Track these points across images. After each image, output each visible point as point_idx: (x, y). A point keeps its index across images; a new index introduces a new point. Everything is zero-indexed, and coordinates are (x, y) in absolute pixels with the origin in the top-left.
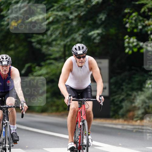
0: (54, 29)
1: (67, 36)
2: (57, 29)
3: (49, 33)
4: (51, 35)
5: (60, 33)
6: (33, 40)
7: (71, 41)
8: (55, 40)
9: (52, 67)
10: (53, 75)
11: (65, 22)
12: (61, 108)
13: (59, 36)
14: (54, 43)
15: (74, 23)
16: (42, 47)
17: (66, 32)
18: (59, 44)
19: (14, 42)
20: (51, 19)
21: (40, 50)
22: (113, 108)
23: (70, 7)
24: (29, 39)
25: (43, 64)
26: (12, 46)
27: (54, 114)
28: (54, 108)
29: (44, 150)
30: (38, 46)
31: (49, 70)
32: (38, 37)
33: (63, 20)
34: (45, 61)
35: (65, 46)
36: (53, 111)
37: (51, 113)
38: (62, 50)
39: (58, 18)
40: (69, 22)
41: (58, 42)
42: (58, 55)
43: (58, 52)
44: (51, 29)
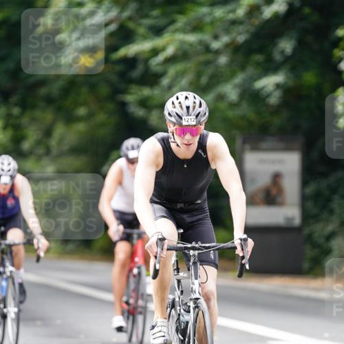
2: (181, 74)
3: (165, 81)
6: (130, 98)
11: (202, 58)
15: (223, 60)
16: (149, 113)
17: (204, 80)
20: (170, 51)
22: (309, 252)
23: (212, 23)
24: (121, 97)
26: (82, 111)
30: (140, 113)
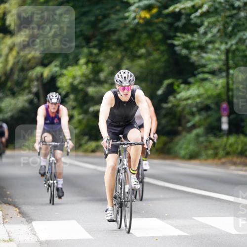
0: (209, 23)
1: (230, 36)
2: (214, 24)
3: (202, 30)
4: (205, 33)
5: (219, 31)
6: (176, 43)
7: (237, 43)
8: (211, 42)
9: (207, 85)
10: (209, 97)
11: (228, 13)
12: (221, 152)
13: (219, 35)
14: (210, 46)
15: (243, 14)
16: (190, 53)
17: (230, 29)
18: (218, 49)
19: (144, 46)
20: (205, 8)
21: (187, 58)
24: (169, 41)
25: (191, 80)
26: (143, 51)
27: (210, 161)
28: (210, 152)
29: (194, 219)
30: (184, 52)
31: (202, 91)
32: (183, 38)
33: (225, 10)
34: (194, 75)
35: (228, 51)
36: (208, 157)
37: (206, 160)
38: (223, 57)
39: (217, 5)
40: (234, 12)
41: (217, 45)
42: (216, 66)
43: (216, 61)
44: (206, 24)
